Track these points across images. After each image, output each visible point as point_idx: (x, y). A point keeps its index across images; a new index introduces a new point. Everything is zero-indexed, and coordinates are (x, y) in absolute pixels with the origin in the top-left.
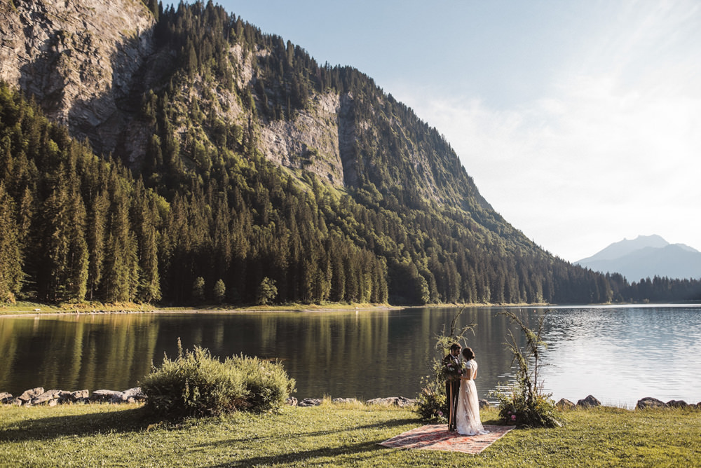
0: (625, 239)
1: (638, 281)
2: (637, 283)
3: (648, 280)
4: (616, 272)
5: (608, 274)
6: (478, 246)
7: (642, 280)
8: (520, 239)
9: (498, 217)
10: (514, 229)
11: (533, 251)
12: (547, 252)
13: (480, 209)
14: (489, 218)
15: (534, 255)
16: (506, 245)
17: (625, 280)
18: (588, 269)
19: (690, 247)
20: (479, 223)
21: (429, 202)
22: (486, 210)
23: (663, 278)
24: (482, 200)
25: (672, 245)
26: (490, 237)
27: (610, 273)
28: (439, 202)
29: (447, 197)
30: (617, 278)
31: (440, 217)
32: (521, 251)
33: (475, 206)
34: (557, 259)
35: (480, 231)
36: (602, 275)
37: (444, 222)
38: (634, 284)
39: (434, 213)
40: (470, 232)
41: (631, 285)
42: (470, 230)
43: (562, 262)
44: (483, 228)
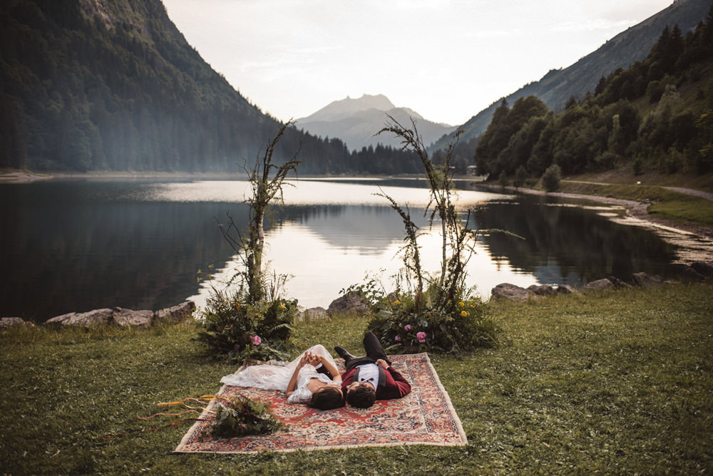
0: (348, 97)
1: (359, 150)
2: (358, 151)
3: (371, 148)
4: (336, 137)
5: (327, 139)
6: (163, 92)
7: (364, 149)
8: (222, 85)
9: (194, 54)
10: (214, 71)
11: (238, 105)
12: (255, 107)
13: (169, 39)
14: (181, 53)
15: (239, 110)
16: (203, 93)
17: (346, 148)
18: (305, 132)
19: (415, 113)
20: (167, 59)
21: (92, 20)
22: (178, 42)
23: (387, 147)
24: (172, 26)
25: (398, 108)
26: (180, 80)
27: (330, 138)
28: (108, 23)
29: (121, 15)
30: (337, 143)
31: (109, 45)
32: (222, 102)
33: (162, 34)
34: (268, 117)
35: (167, 71)
36: (320, 140)
37: (116, 53)
38: (354, 152)
39: (101, 37)
40: (152, 71)
41: (351, 153)
42: (153, 68)
43: (274, 121)
44: (172, 66)
